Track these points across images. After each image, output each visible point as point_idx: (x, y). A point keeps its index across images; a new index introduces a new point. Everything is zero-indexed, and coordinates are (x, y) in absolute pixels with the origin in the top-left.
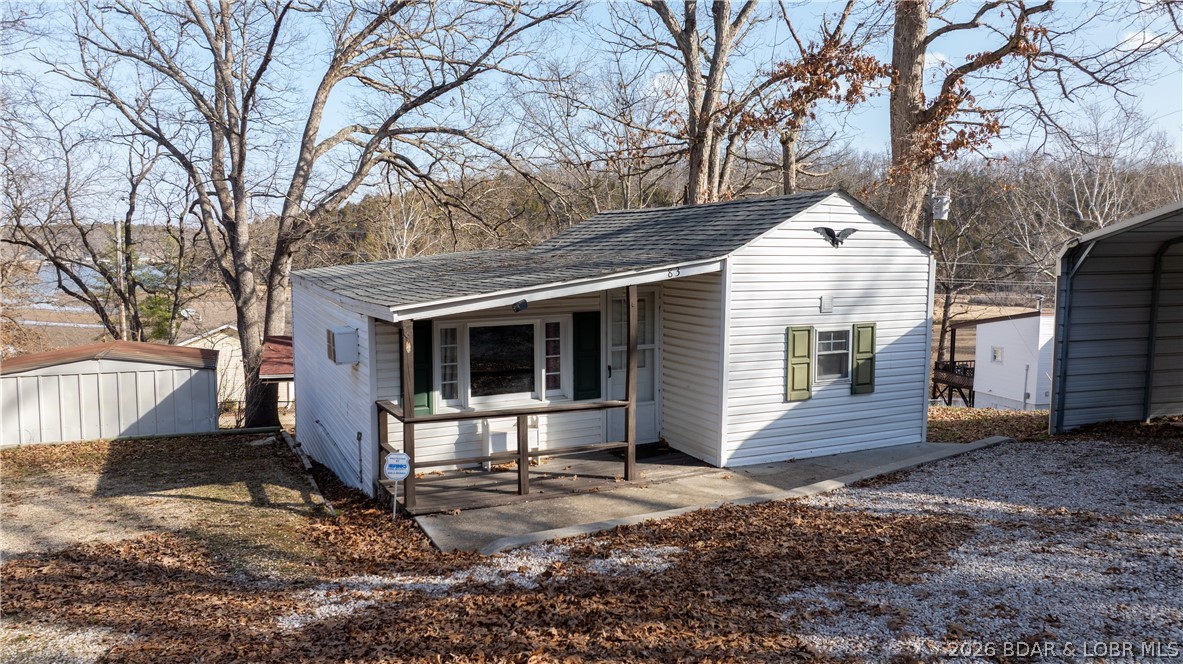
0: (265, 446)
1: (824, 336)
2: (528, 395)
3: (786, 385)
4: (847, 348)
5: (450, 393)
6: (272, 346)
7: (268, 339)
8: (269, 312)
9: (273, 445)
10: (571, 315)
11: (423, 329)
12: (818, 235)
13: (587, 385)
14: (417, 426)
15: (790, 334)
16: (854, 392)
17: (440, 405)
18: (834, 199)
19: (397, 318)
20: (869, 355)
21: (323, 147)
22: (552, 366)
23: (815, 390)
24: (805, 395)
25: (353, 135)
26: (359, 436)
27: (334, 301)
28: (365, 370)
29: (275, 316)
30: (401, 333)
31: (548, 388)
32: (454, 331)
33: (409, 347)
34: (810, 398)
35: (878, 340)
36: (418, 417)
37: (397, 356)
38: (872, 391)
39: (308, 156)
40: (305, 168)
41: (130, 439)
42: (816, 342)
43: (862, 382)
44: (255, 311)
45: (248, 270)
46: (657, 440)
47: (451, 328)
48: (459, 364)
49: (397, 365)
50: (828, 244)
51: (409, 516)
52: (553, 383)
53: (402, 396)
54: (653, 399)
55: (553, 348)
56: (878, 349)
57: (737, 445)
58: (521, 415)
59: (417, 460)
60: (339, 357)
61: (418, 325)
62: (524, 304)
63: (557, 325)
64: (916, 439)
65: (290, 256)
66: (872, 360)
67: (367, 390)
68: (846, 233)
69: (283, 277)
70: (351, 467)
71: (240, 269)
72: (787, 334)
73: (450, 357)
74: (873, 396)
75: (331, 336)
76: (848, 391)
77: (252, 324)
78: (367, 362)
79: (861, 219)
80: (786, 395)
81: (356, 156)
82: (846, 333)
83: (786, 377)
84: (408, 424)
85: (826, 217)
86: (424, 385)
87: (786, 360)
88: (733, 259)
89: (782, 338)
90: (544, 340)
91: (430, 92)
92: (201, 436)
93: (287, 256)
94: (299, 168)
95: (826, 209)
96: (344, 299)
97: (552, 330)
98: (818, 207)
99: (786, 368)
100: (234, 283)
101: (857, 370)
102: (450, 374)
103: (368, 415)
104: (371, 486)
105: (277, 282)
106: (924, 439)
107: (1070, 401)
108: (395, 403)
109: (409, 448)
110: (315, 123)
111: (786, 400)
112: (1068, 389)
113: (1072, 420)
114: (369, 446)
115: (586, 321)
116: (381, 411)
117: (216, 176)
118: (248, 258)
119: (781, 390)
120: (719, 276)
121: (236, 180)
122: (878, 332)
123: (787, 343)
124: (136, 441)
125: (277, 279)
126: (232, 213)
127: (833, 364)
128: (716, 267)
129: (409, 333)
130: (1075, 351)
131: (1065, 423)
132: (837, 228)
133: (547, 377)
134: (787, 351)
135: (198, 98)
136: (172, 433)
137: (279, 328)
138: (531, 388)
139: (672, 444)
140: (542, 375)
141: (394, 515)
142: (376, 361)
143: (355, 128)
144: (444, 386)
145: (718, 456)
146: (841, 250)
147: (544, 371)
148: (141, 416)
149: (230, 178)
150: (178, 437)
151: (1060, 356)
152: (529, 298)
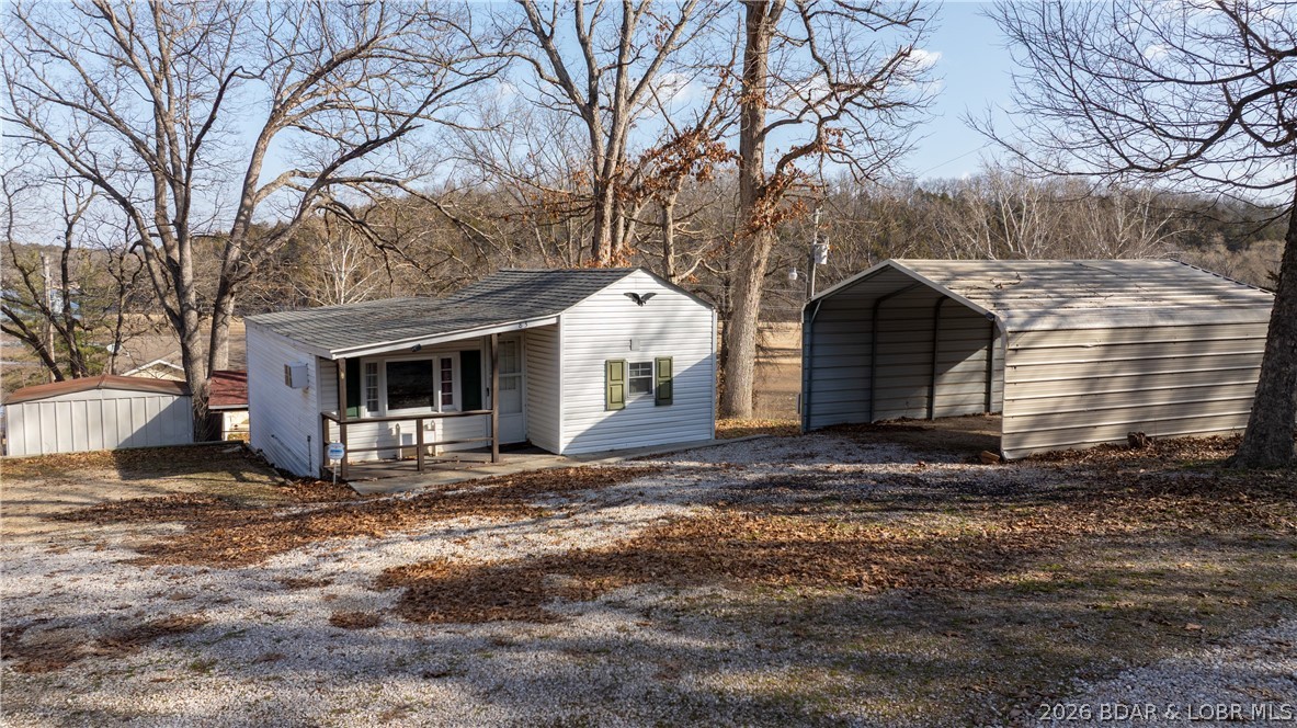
0: (234, 453)
1: (634, 366)
2: (430, 408)
3: (606, 399)
4: (650, 373)
5: (373, 407)
6: (218, 380)
7: (212, 373)
8: (213, 347)
9: (240, 452)
10: (458, 354)
11: (353, 364)
12: (627, 298)
13: (472, 402)
14: (349, 427)
15: (609, 365)
16: (657, 404)
17: (366, 414)
18: (639, 273)
19: (335, 357)
20: (668, 379)
21: (263, 193)
22: (447, 388)
23: (627, 402)
24: (620, 406)
25: (291, 180)
26: (309, 439)
27: (289, 344)
28: (313, 392)
29: (219, 352)
30: (338, 366)
31: (443, 404)
32: (375, 365)
33: (343, 375)
34: (624, 408)
35: (674, 368)
36: (349, 419)
37: (336, 382)
38: (671, 403)
39: (248, 202)
40: (246, 212)
41: (127, 449)
42: (627, 370)
43: (664, 396)
44: (199, 347)
45: (193, 309)
46: (524, 440)
47: (373, 363)
48: (379, 387)
49: (335, 388)
50: (635, 304)
51: (345, 482)
52: (447, 401)
53: (339, 408)
54: (521, 411)
55: (446, 376)
56: (674, 374)
57: (570, 440)
58: (419, 419)
59: (349, 448)
60: (294, 384)
61: (348, 361)
62: (419, 347)
63: (449, 360)
64: (708, 437)
65: (232, 295)
66: (670, 382)
67: (315, 405)
68: (648, 296)
69: (226, 315)
70: (302, 463)
71: (186, 307)
72: (606, 365)
73: (373, 381)
74: (672, 407)
75: (288, 370)
76: (653, 404)
77: (196, 359)
78: (315, 386)
79: (660, 286)
80: (606, 406)
81: (296, 202)
82: (649, 364)
83: (606, 394)
84: (343, 424)
85: (633, 286)
86: (354, 401)
87: (606, 382)
88: (564, 315)
89: (603, 368)
90: (440, 370)
91: (365, 145)
92: (182, 447)
93: (229, 296)
94: (240, 213)
95: (633, 280)
96: (297, 343)
97: (446, 363)
98: (626, 279)
99: (606, 388)
100: (179, 321)
101: (659, 389)
102: (373, 394)
103: (316, 423)
104: (318, 471)
105: (220, 320)
106: (713, 438)
107: (815, 409)
108: (335, 413)
109: (344, 439)
110: (255, 171)
111: (606, 410)
112: (813, 401)
113: (817, 422)
114: (316, 445)
115: (470, 357)
116: (324, 418)
117: (160, 221)
118: (193, 297)
119: (603, 402)
120: (556, 326)
121: (181, 224)
122: (674, 363)
123: (606, 371)
124: (132, 450)
125: (221, 316)
126: (176, 254)
127: (642, 385)
128: (553, 321)
129: (343, 366)
130: (817, 375)
131: (812, 425)
132: (641, 293)
133: (443, 396)
134: (606, 376)
135: (139, 146)
136: (159, 445)
137: (222, 363)
138: (431, 404)
139: (535, 443)
140: (439, 394)
141: (334, 483)
142: (321, 385)
143: (293, 173)
144: (369, 403)
145: (558, 447)
146: (644, 307)
147: (440, 392)
148: (134, 431)
149: (174, 223)
150: (165, 448)
151: (806, 378)
152: (422, 343)
